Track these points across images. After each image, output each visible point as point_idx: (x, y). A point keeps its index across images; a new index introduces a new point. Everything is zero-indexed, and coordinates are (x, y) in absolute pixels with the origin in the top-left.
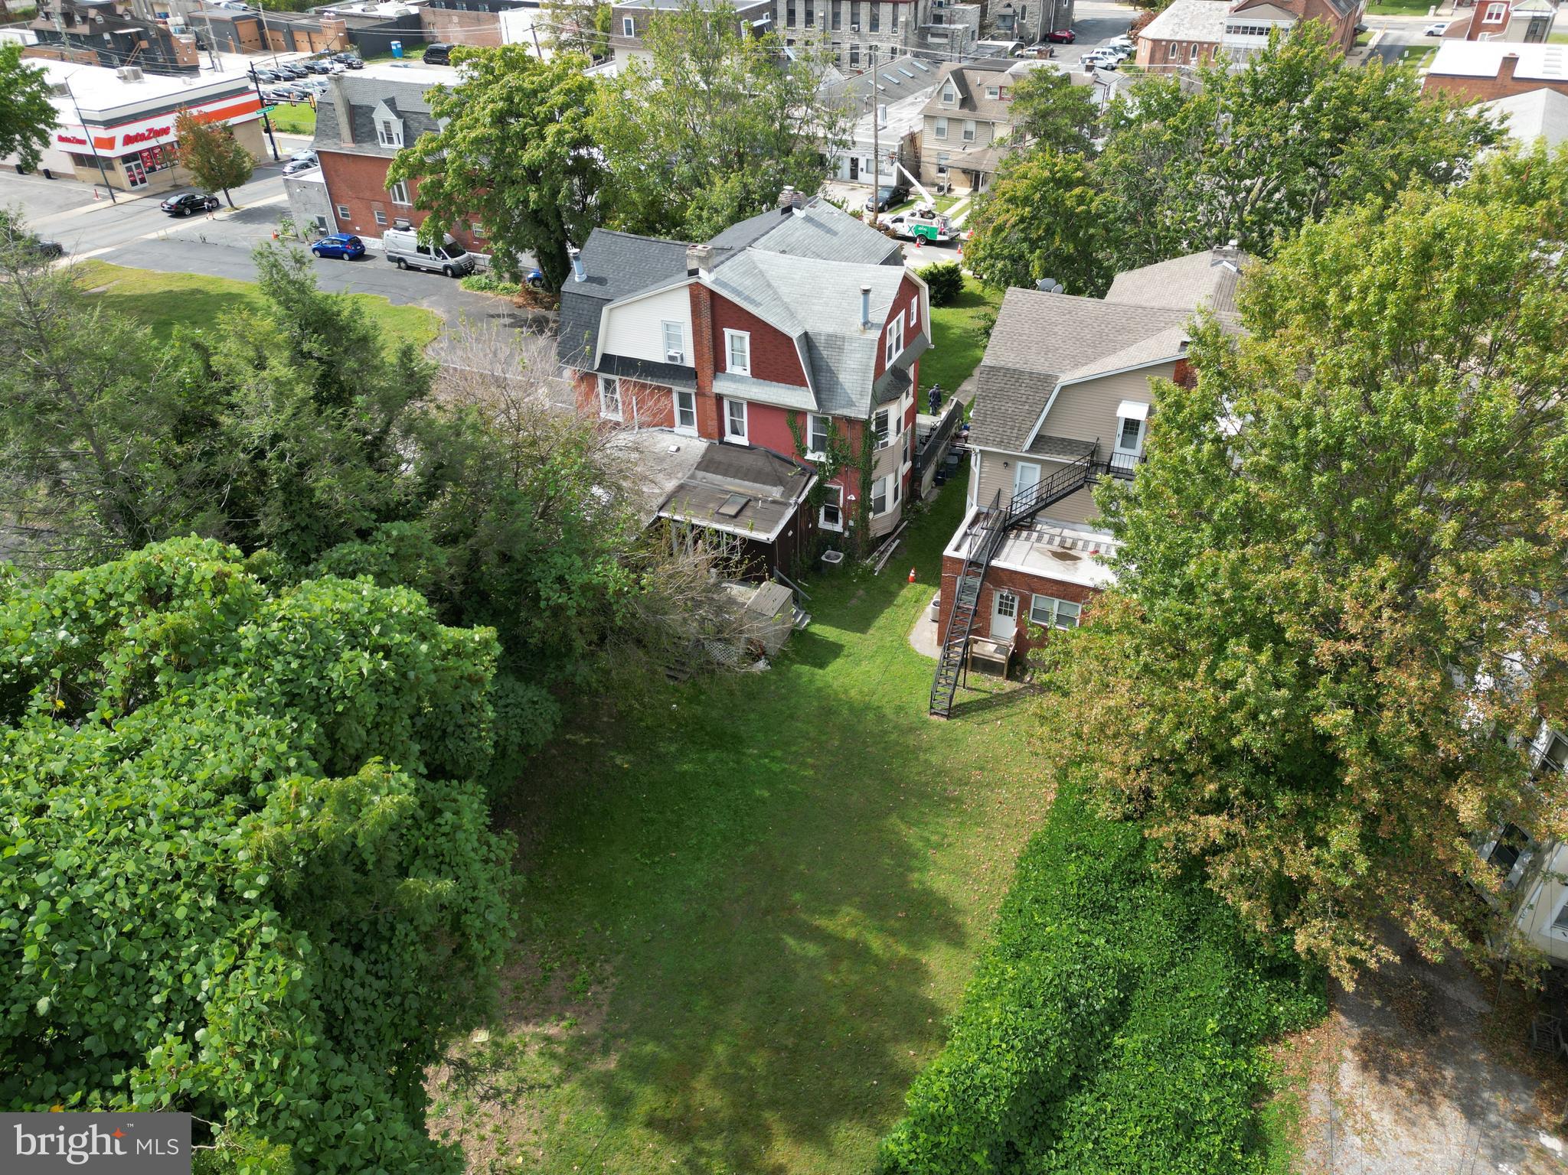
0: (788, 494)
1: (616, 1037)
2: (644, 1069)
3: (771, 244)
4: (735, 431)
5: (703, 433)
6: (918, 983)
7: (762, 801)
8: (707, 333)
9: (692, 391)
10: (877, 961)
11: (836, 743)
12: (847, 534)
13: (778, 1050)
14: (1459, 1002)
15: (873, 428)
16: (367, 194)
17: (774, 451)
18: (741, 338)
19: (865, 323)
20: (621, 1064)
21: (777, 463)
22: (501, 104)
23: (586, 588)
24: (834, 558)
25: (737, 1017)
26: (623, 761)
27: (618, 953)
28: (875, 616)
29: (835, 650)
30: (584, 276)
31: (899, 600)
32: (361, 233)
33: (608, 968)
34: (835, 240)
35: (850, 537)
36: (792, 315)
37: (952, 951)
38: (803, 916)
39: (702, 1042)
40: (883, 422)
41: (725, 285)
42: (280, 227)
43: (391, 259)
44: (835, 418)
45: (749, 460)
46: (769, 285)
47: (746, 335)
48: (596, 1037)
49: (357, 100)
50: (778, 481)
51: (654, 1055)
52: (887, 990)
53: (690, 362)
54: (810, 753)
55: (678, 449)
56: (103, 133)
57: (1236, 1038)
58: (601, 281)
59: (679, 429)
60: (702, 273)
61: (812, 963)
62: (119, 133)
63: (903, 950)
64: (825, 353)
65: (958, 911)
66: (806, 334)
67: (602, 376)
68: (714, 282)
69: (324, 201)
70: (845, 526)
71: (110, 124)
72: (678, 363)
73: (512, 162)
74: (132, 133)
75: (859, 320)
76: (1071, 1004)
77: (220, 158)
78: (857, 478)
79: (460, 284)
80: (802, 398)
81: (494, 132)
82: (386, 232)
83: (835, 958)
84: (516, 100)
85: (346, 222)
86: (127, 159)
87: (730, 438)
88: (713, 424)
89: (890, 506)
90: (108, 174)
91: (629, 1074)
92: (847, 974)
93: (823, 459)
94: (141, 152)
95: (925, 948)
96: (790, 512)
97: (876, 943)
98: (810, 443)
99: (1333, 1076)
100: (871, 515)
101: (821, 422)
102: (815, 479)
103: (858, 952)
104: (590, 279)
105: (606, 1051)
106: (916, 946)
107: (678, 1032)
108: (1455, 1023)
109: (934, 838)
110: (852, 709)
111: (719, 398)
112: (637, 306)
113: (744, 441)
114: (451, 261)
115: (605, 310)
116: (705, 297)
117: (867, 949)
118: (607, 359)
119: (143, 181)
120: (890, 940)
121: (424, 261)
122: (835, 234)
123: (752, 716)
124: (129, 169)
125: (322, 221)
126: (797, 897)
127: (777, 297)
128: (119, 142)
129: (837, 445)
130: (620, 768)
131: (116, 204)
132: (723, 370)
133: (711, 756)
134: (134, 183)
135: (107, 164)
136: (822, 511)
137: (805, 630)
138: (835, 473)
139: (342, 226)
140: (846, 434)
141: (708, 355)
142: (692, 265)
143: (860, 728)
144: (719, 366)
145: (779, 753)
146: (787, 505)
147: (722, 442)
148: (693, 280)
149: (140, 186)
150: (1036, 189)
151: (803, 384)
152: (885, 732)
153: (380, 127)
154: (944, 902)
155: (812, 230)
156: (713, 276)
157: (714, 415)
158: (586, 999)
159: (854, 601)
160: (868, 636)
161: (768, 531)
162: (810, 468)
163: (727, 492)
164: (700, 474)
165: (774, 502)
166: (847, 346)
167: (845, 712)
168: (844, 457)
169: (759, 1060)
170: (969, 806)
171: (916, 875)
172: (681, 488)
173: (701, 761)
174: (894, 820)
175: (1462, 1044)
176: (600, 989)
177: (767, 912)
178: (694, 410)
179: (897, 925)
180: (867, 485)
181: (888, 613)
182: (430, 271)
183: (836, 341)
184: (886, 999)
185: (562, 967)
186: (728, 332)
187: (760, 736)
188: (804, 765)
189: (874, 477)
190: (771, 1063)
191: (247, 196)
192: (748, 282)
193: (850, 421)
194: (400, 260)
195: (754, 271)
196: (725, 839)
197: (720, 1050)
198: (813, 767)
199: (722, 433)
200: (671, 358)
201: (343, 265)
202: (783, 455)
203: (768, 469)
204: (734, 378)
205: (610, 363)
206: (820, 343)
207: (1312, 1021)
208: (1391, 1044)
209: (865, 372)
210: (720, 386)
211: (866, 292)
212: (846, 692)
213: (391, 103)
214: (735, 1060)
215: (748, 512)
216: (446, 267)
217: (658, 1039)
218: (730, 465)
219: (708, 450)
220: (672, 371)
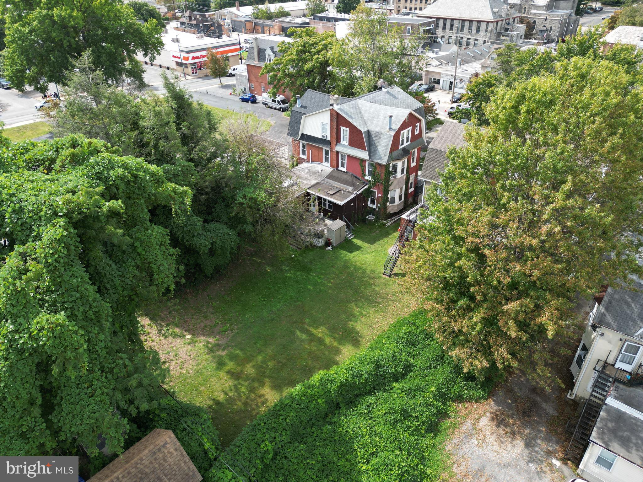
0: (354, 190)
1: (229, 346)
2: (232, 357)
3: (368, 99)
4: (343, 166)
5: (332, 166)
6: (336, 355)
7: (310, 290)
8: (335, 128)
9: (329, 149)
10: (325, 345)
11: (344, 277)
12: (377, 209)
13: (279, 363)
14: (546, 410)
15: (391, 169)
16: (260, 80)
17: (355, 175)
18: (347, 131)
19: (390, 128)
20: (227, 355)
21: (354, 179)
22: (300, 48)
23: (251, 198)
24: (371, 218)
25: (270, 350)
26: (268, 269)
27: (241, 323)
28: (379, 240)
29: (358, 248)
30: (300, 105)
31: (391, 236)
32: (257, 94)
33: (236, 327)
34: (396, 101)
35: (378, 211)
36: (365, 123)
37: (353, 348)
38: (306, 326)
39: (255, 354)
40: (395, 168)
41: (342, 110)
42: (232, 91)
43: (263, 103)
44: (376, 164)
45: (345, 177)
46: (361, 113)
47: (348, 129)
48: (223, 345)
49: (261, 47)
50: (353, 185)
51: (238, 354)
52: (324, 354)
53: (329, 139)
54: (333, 279)
55: (322, 171)
56: (185, 55)
57: (443, 397)
58: (305, 107)
59: (324, 163)
60: (335, 105)
61: (303, 341)
62: (191, 55)
63: (335, 344)
64: (374, 138)
65: (361, 337)
66: (368, 131)
67: (301, 141)
68: (338, 109)
69: (246, 81)
70: (377, 206)
71: (189, 52)
72: (325, 138)
73: (302, 68)
74: (195, 56)
75: (388, 128)
76: (378, 366)
77: (219, 66)
78: (382, 188)
79: (284, 114)
80: (363, 155)
81: (296, 57)
82: (263, 94)
83: (311, 341)
84: (307, 46)
85: (253, 90)
86: (193, 64)
87: (341, 168)
88: (335, 162)
89: (397, 202)
90: (185, 69)
91: (228, 357)
92: (313, 347)
93: (370, 179)
94: (197, 63)
95: (344, 345)
96: (352, 196)
97: (327, 340)
98: (367, 173)
99: (478, 420)
100: (388, 204)
101: (371, 165)
102: (367, 186)
103: (320, 341)
104: (302, 107)
105: (224, 349)
106: (340, 343)
107: (249, 350)
108: (540, 416)
109: (364, 313)
110: (355, 268)
111: (338, 153)
112: (313, 116)
113: (344, 170)
114: (282, 106)
115: (303, 117)
116: (335, 114)
117: (323, 341)
118: (303, 135)
119: (196, 73)
120: (333, 340)
121: (274, 105)
122: (397, 98)
123: (318, 264)
124: (192, 68)
125: (245, 89)
126: (307, 320)
127: (362, 117)
128: (190, 58)
129: (376, 174)
130: (267, 271)
131: (186, 79)
132: (340, 142)
133: (298, 273)
134: (193, 73)
135: (186, 66)
136: (370, 200)
137: (351, 240)
138: (374, 185)
139: (251, 91)
140: (379, 170)
141: (335, 136)
142: (332, 102)
143: (355, 274)
144: (338, 141)
145: (322, 277)
146: (352, 193)
147: (337, 169)
148: (331, 108)
149: (195, 74)
150: (476, 86)
151: (365, 150)
152: (363, 277)
153: (267, 57)
154: (358, 333)
155: (388, 96)
156: (338, 107)
157: (335, 159)
158: (225, 334)
159: (374, 234)
160: (373, 246)
161: (341, 201)
162: (366, 182)
163: (333, 186)
164: (327, 179)
165: (348, 192)
166: (382, 137)
167: (352, 268)
168: (378, 179)
169: (271, 364)
170: (383, 306)
171: (352, 323)
172: (318, 183)
173: (295, 274)
174: (353, 305)
175: (538, 423)
176: (230, 332)
177: (295, 322)
178: (346, 162)
179: (337, 336)
180: (386, 192)
181: (385, 240)
182: (275, 109)
183: (378, 134)
184: (323, 357)
185: (222, 324)
186: (342, 128)
187: (318, 270)
188: (329, 282)
189: (390, 188)
190: (275, 366)
191: (226, 81)
192: (352, 111)
193: (381, 165)
194: (266, 104)
195: (357, 107)
196: (291, 298)
197: (260, 358)
198: (332, 283)
199: (338, 166)
200: (323, 136)
201: (249, 105)
202: (358, 177)
203: (350, 180)
204: (343, 146)
205: (304, 137)
206: (373, 134)
207: (478, 400)
208: (508, 416)
209: (387, 147)
210: (338, 148)
211: (391, 117)
212: (355, 262)
213: (272, 48)
214: (264, 362)
215: (338, 194)
216: (281, 108)
217: (241, 350)
218: (338, 178)
219: (332, 172)
220: (323, 141)
